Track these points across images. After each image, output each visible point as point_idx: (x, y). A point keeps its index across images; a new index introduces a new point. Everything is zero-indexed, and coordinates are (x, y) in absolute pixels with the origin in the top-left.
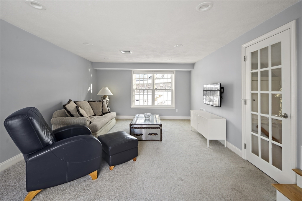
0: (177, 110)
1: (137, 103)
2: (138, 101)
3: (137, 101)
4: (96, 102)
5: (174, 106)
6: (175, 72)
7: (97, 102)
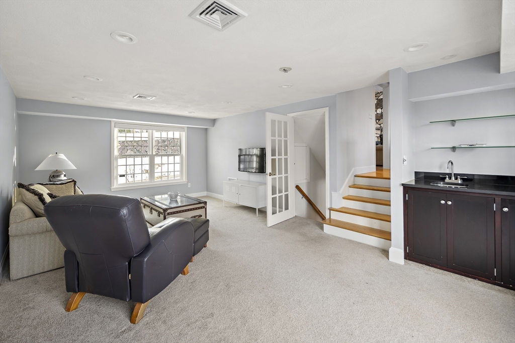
0: (189, 185)
1: (122, 180)
2: (124, 176)
3: (121, 176)
4: (57, 184)
5: (185, 179)
6: (186, 129)
7: (60, 184)
